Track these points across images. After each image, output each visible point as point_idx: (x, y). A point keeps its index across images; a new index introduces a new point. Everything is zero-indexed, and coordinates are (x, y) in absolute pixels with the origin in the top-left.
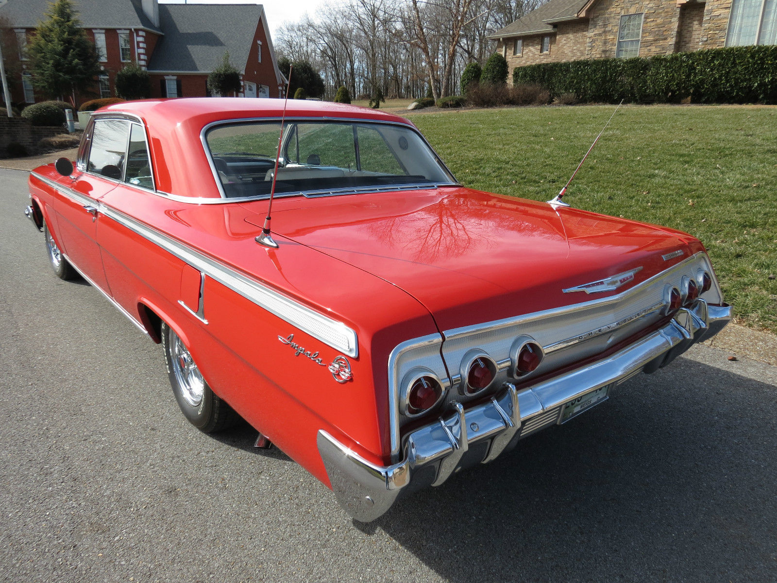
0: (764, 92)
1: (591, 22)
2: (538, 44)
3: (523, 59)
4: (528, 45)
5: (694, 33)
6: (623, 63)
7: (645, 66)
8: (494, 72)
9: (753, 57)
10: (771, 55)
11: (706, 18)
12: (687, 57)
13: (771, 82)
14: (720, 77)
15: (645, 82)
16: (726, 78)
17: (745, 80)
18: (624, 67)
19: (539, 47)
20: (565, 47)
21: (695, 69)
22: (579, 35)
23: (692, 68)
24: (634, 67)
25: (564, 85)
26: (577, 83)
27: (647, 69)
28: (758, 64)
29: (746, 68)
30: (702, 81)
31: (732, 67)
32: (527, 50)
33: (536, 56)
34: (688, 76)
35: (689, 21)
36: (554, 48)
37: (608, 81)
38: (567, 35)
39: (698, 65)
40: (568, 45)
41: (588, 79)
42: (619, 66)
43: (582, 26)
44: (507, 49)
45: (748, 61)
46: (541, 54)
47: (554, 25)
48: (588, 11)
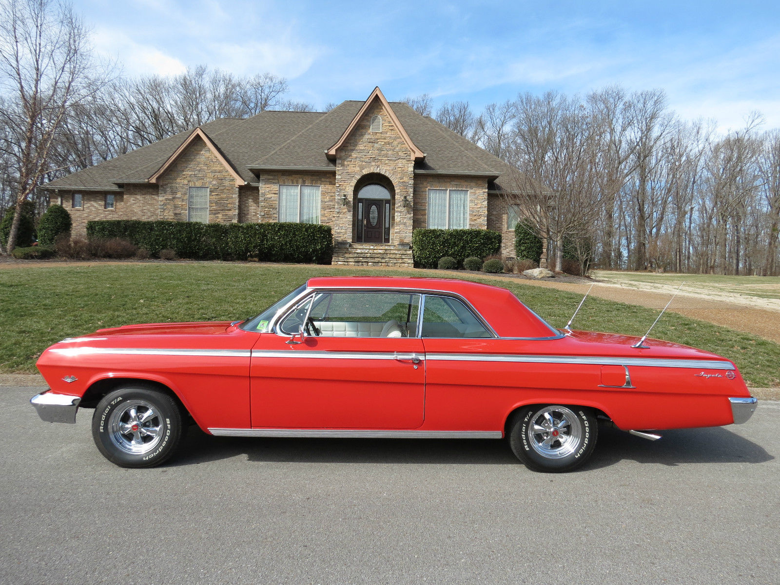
0: (316, 256)
1: (160, 188)
2: (101, 200)
3: (84, 212)
4: (89, 200)
5: (250, 208)
7: (226, 231)
9: (307, 230)
10: (318, 231)
11: (261, 199)
12: (259, 227)
13: (320, 249)
14: (286, 244)
15: (227, 243)
16: (290, 244)
17: (304, 246)
18: (206, 230)
19: (103, 203)
20: (134, 206)
21: (266, 236)
22: (148, 197)
23: (264, 235)
24: (216, 231)
25: (150, 241)
26: (163, 240)
27: (227, 233)
28: (311, 236)
29: (303, 239)
30: (273, 246)
31: (294, 237)
32: (89, 205)
33: (100, 211)
34: (262, 241)
35: (246, 199)
36: (120, 205)
37: (193, 241)
38: (135, 196)
39: (268, 233)
40: (138, 204)
41: (174, 238)
42: (202, 229)
43: (151, 190)
44: (64, 201)
45: (304, 234)
46: (106, 210)
47: (120, 185)
48: (157, 179)
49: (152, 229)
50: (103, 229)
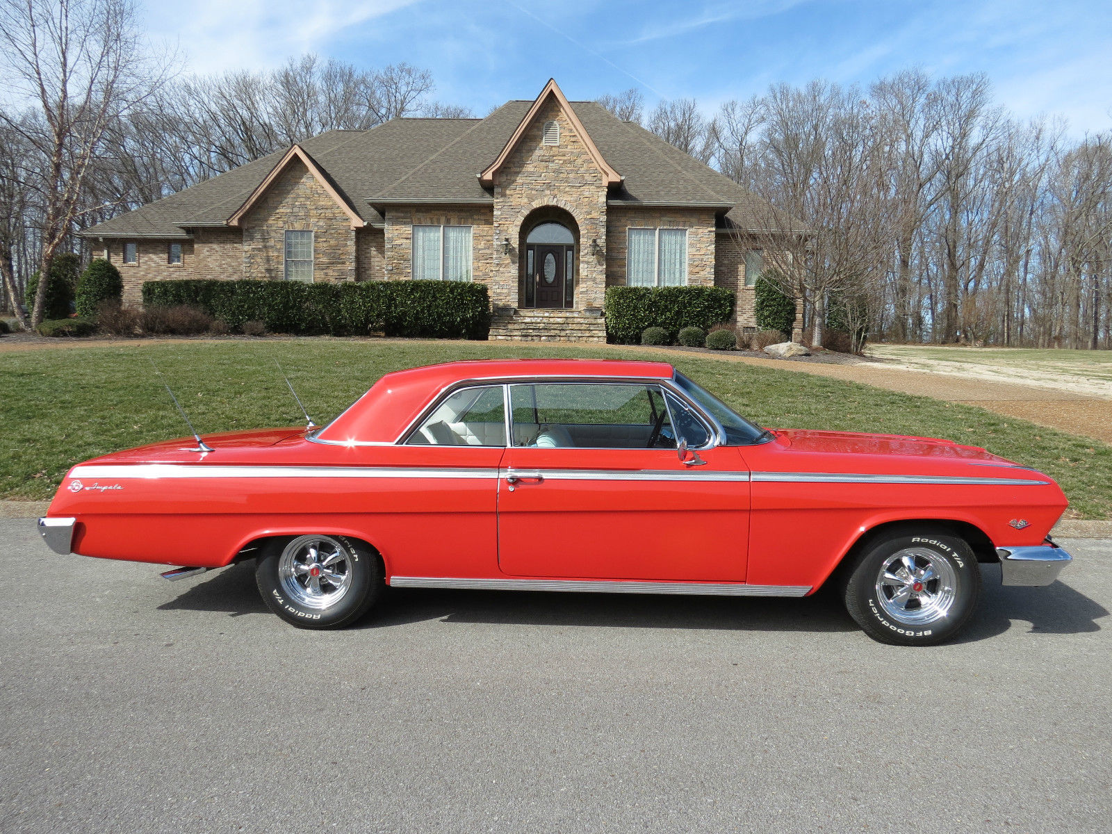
1: (245, 233)
2: (163, 252)
3: (140, 269)
4: (145, 252)
5: (372, 260)
6: (309, 287)
8: (101, 285)
9: (452, 291)
10: (469, 292)
11: (387, 246)
12: (384, 286)
13: (472, 318)
14: (422, 311)
15: (339, 311)
16: (428, 311)
17: (448, 314)
18: (310, 293)
19: (166, 256)
20: (209, 260)
21: (394, 299)
22: (228, 246)
23: (392, 299)
24: (323, 293)
25: (231, 310)
26: (249, 308)
27: (339, 297)
28: (458, 299)
29: (447, 303)
30: (404, 314)
31: (434, 301)
32: (146, 259)
33: (162, 267)
34: (389, 307)
35: (365, 246)
36: (190, 259)
37: (292, 308)
38: (210, 245)
39: (397, 296)
40: (214, 257)
41: (264, 304)
42: (304, 291)
43: (232, 237)
44: (112, 254)
45: (448, 296)
46: (170, 265)
47: (189, 230)
48: (240, 220)
49: (233, 292)
50: (165, 293)
